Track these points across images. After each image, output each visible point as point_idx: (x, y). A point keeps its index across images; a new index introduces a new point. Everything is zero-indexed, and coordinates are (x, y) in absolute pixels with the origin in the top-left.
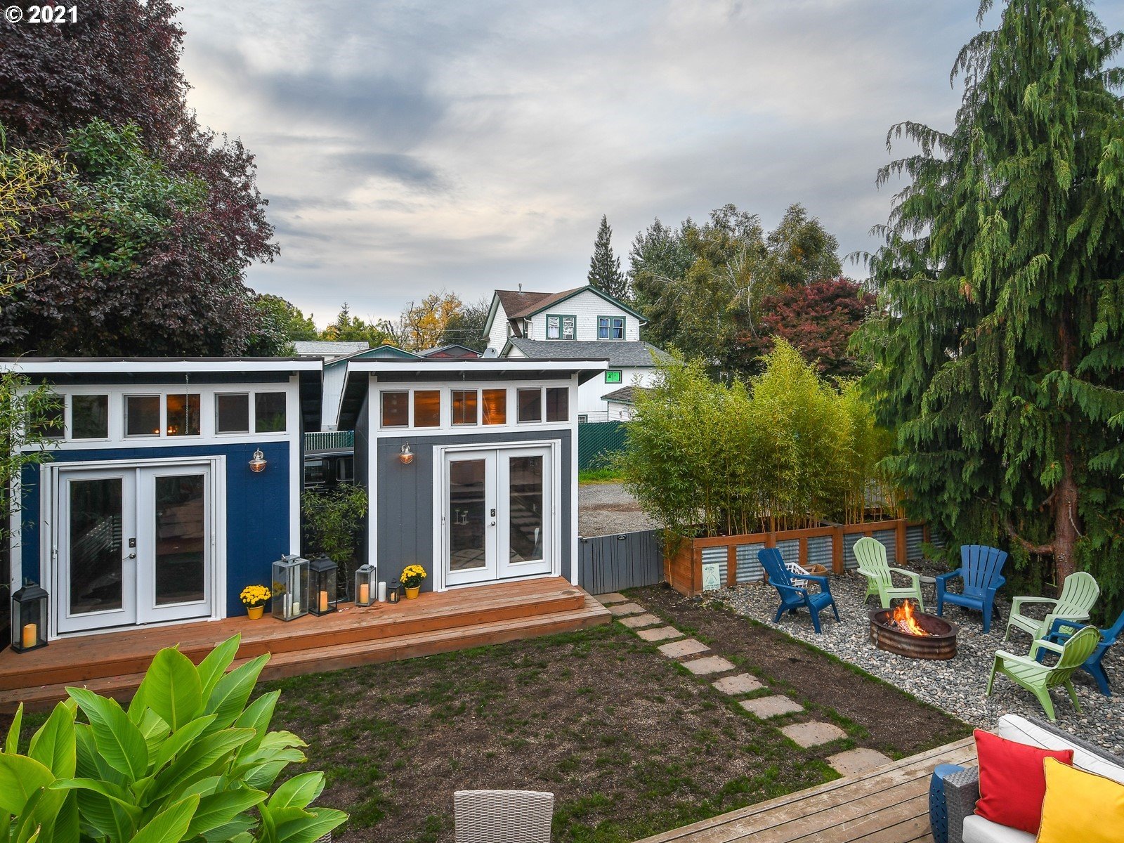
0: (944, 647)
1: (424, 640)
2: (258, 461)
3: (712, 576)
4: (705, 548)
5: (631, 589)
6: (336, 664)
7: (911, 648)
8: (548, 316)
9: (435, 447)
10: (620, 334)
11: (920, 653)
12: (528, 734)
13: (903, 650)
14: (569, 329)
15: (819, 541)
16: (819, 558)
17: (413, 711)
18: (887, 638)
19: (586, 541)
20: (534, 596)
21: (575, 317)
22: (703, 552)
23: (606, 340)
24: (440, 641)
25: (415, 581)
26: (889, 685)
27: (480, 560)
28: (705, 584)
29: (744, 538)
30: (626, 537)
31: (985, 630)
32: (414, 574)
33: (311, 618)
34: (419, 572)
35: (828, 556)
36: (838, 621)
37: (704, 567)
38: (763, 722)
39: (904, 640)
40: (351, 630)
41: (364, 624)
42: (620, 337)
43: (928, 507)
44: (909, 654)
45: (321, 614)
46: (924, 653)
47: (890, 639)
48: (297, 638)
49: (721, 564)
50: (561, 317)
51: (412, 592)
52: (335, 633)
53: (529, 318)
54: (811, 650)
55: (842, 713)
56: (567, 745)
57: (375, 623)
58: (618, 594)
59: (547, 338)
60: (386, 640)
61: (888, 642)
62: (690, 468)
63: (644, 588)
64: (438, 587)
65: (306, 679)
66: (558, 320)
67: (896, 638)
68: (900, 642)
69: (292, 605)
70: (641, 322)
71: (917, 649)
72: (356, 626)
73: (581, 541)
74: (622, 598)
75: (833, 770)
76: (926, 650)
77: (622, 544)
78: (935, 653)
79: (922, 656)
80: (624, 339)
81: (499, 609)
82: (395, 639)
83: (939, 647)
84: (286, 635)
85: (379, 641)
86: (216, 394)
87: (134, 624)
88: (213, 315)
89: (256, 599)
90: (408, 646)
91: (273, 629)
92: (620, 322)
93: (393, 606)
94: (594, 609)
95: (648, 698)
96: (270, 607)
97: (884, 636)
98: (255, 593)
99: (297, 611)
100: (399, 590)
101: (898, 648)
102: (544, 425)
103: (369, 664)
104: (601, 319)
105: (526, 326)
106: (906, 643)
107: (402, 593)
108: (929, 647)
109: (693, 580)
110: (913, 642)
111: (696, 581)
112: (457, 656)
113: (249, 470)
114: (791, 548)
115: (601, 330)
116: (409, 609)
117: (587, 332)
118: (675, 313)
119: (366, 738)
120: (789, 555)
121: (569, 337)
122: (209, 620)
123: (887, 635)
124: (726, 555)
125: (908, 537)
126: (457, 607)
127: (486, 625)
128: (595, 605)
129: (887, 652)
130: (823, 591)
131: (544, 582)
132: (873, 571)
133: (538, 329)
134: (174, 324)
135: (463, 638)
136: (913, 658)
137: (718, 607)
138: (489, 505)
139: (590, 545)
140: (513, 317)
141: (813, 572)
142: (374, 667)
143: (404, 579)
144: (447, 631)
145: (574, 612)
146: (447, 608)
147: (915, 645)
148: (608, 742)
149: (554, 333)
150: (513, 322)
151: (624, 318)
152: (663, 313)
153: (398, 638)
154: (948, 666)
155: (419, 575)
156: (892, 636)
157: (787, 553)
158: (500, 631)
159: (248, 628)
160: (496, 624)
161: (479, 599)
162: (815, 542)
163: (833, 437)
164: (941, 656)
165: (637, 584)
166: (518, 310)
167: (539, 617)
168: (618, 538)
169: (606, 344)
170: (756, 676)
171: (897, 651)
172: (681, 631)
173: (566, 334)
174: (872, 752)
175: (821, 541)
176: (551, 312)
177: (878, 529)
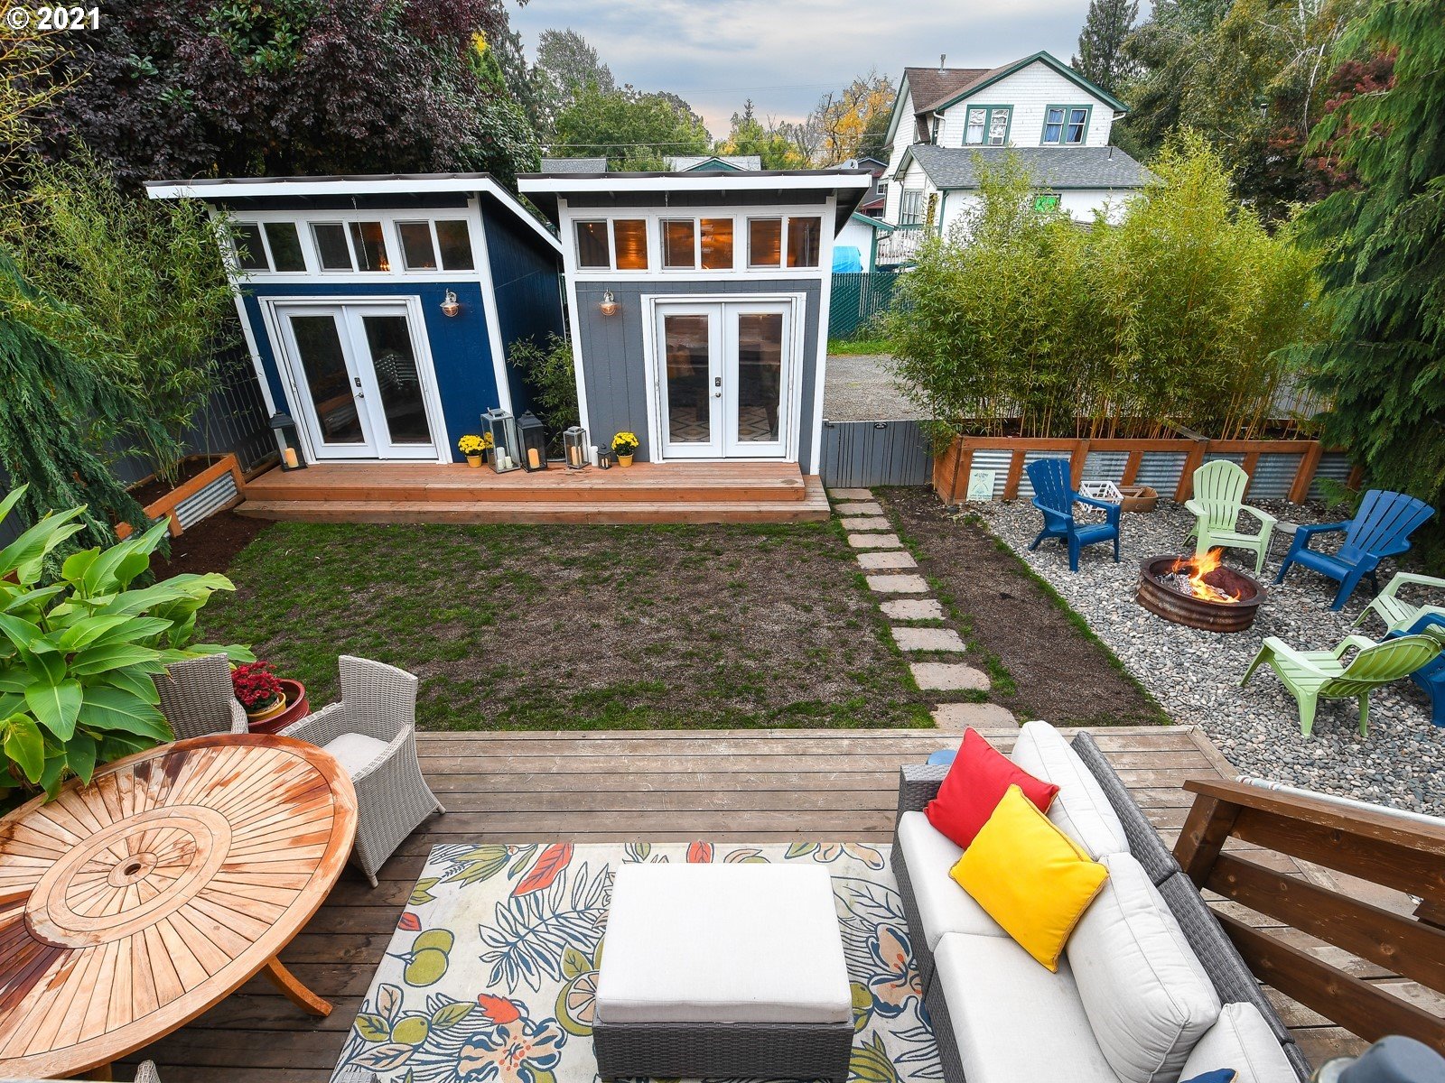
0: (1225, 617)
1: (616, 509)
2: (450, 304)
3: (983, 483)
4: (980, 450)
5: (885, 486)
6: (531, 519)
7: (1173, 609)
8: (970, 107)
9: (643, 296)
10: (1078, 135)
11: (1185, 618)
12: (644, 614)
13: (1164, 610)
14: (999, 129)
15: (1163, 458)
16: (1156, 479)
17: (566, 573)
18: (1149, 592)
19: (833, 426)
20: (748, 481)
21: (1010, 108)
22: (975, 454)
23: (1055, 145)
24: (632, 513)
25: (625, 449)
26: (1104, 647)
27: (702, 433)
28: (970, 493)
29: (1040, 442)
30: (886, 426)
31: (1335, 607)
32: (623, 442)
33: (523, 473)
34: (629, 440)
35: (1174, 479)
36: (1117, 561)
37: (973, 472)
38: (899, 653)
39: (1167, 598)
40: (548, 489)
41: (562, 486)
42: (1077, 139)
43: (1349, 427)
44: (1170, 617)
45: (531, 470)
46: (1190, 619)
47: (1152, 594)
48: (498, 489)
49: (998, 471)
50: (989, 108)
51: (625, 460)
52: (533, 491)
53: (941, 112)
54: (1042, 590)
55: (1007, 663)
56: (673, 632)
57: (573, 486)
58: (867, 491)
59: (964, 143)
60: (583, 504)
61: (1148, 597)
62: (967, 342)
63: (900, 488)
64: (654, 458)
65: (500, 527)
66: (985, 114)
67: (1160, 594)
68: (1162, 600)
69: (502, 459)
70: (1117, 112)
71: (1182, 613)
72: (554, 486)
73: (825, 425)
74: (868, 495)
75: (931, 719)
76: (1194, 616)
77: (880, 434)
78: (1208, 622)
79: (1187, 622)
80: (1084, 143)
81: (702, 489)
82: (591, 504)
83: (1215, 616)
84: (489, 486)
85: (575, 504)
86: (396, 223)
87: (377, 458)
88: (408, 119)
89: (470, 449)
90: (599, 513)
91: (483, 478)
92: (1082, 114)
93: (602, 472)
94: (815, 503)
95: (794, 605)
96: (486, 457)
97: (1146, 590)
98: (470, 442)
99: (509, 465)
100: (612, 456)
101: (1157, 607)
102: (784, 271)
103: (558, 523)
104: (1052, 110)
105: (936, 126)
106: (1170, 603)
107: (614, 460)
108: (1200, 613)
109: (954, 487)
110: (1179, 603)
111: (960, 488)
112: (645, 529)
113: (441, 312)
114: (1114, 463)
115: (1049, 129)
116: (613, 477)
117: (1027, 133)
118: (1179, 98)
119: (508, 588)
120: (1109, 471)
121: (997, 141)
122: (437, 462)
123: (1150, 588)
124: (1009, 461)
125: (1318, 468)
126: (661, 481)
127: (686, 504)
128: (820, 499)
129: (1142, 609)
130: (1109, 521)
131: (773, 466)
132: (1207, 507)
133: (952, 130)
134: (359, 133)
135: (657, 513)
136: (1173, 622)
137: (972, 522)
138: (713, 372)
139: (837, 430)
140: (921, 111)
141: (1136, 497)
142: (564, 527)
143: (614, 446)
144: (644, 504)
145: (790, 503)
146: (651, 481)
147: (1181, 608)
148: (713, 638)
149: (975, 136)
150: (922, 119)
151: (1090, 107)
152: (1162, 96)
153: (594, 504)
154: (1218, 641)
155: (628, 443)
156: (1156, 592)
157: (1106, 468)
158: (697, 512)
159: (463, 474)
160: (698, 504)
161: (689, 476)
162: (1157, 458)
163: (1223, 309)
164: (1215, 627)
165: (895, 482)
166: (932, 100)
167: (746, 503)
168: (875, 426)
169: (1052, 151)
170: (943, 605)
171: (1155, 609)
172: (902, 542)
173: (993, 136)
174: (1003, 710)
175: (1168, 458)
176: (973, 100)
177: (1272, 450)
